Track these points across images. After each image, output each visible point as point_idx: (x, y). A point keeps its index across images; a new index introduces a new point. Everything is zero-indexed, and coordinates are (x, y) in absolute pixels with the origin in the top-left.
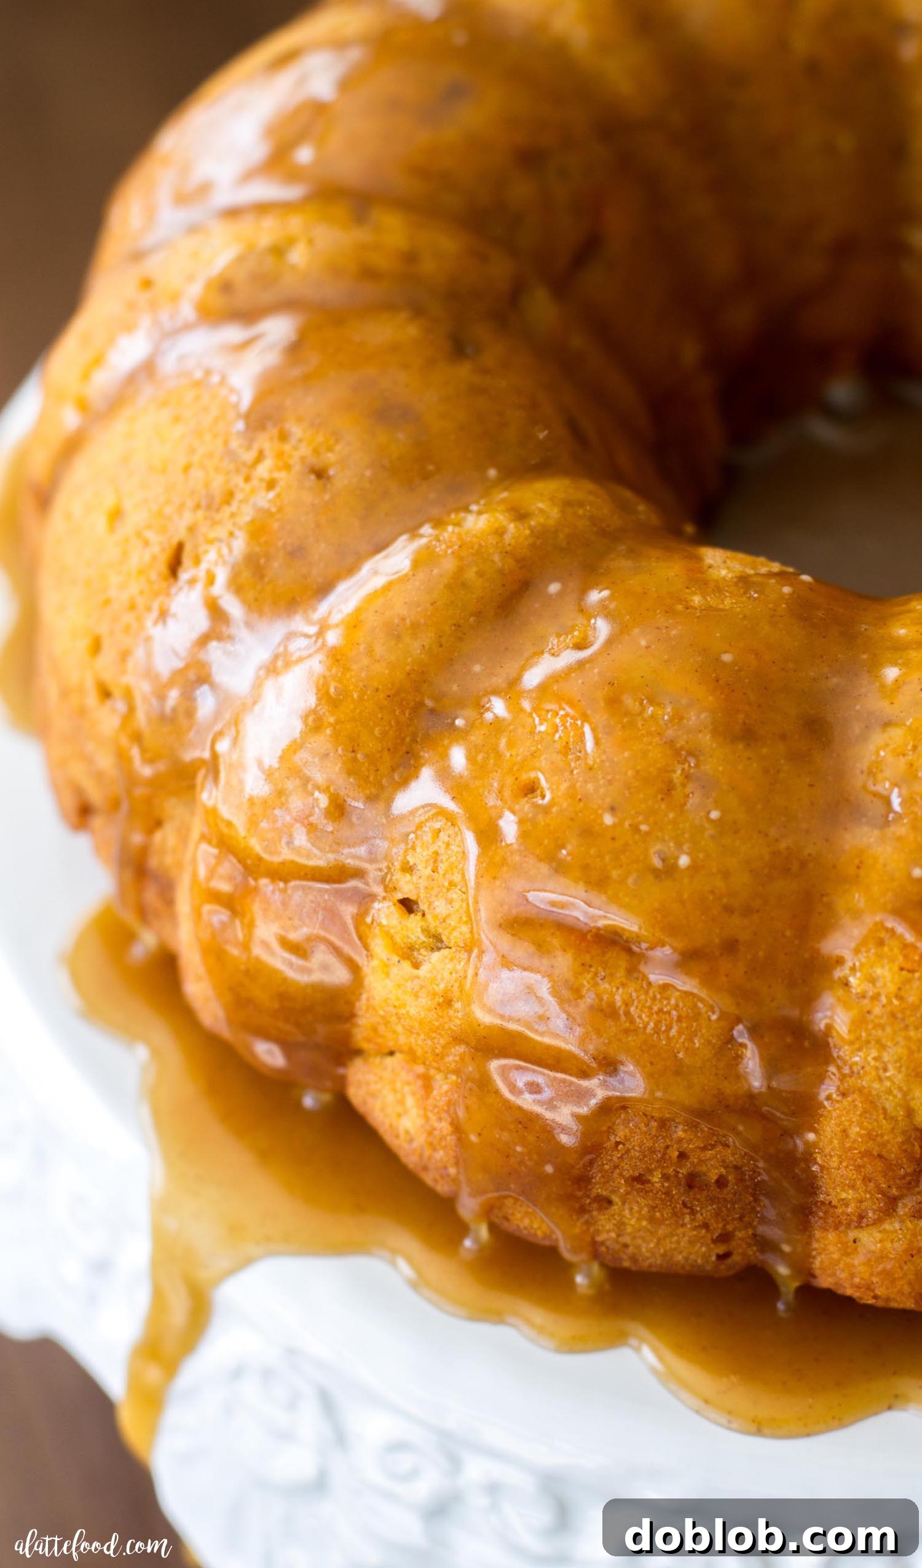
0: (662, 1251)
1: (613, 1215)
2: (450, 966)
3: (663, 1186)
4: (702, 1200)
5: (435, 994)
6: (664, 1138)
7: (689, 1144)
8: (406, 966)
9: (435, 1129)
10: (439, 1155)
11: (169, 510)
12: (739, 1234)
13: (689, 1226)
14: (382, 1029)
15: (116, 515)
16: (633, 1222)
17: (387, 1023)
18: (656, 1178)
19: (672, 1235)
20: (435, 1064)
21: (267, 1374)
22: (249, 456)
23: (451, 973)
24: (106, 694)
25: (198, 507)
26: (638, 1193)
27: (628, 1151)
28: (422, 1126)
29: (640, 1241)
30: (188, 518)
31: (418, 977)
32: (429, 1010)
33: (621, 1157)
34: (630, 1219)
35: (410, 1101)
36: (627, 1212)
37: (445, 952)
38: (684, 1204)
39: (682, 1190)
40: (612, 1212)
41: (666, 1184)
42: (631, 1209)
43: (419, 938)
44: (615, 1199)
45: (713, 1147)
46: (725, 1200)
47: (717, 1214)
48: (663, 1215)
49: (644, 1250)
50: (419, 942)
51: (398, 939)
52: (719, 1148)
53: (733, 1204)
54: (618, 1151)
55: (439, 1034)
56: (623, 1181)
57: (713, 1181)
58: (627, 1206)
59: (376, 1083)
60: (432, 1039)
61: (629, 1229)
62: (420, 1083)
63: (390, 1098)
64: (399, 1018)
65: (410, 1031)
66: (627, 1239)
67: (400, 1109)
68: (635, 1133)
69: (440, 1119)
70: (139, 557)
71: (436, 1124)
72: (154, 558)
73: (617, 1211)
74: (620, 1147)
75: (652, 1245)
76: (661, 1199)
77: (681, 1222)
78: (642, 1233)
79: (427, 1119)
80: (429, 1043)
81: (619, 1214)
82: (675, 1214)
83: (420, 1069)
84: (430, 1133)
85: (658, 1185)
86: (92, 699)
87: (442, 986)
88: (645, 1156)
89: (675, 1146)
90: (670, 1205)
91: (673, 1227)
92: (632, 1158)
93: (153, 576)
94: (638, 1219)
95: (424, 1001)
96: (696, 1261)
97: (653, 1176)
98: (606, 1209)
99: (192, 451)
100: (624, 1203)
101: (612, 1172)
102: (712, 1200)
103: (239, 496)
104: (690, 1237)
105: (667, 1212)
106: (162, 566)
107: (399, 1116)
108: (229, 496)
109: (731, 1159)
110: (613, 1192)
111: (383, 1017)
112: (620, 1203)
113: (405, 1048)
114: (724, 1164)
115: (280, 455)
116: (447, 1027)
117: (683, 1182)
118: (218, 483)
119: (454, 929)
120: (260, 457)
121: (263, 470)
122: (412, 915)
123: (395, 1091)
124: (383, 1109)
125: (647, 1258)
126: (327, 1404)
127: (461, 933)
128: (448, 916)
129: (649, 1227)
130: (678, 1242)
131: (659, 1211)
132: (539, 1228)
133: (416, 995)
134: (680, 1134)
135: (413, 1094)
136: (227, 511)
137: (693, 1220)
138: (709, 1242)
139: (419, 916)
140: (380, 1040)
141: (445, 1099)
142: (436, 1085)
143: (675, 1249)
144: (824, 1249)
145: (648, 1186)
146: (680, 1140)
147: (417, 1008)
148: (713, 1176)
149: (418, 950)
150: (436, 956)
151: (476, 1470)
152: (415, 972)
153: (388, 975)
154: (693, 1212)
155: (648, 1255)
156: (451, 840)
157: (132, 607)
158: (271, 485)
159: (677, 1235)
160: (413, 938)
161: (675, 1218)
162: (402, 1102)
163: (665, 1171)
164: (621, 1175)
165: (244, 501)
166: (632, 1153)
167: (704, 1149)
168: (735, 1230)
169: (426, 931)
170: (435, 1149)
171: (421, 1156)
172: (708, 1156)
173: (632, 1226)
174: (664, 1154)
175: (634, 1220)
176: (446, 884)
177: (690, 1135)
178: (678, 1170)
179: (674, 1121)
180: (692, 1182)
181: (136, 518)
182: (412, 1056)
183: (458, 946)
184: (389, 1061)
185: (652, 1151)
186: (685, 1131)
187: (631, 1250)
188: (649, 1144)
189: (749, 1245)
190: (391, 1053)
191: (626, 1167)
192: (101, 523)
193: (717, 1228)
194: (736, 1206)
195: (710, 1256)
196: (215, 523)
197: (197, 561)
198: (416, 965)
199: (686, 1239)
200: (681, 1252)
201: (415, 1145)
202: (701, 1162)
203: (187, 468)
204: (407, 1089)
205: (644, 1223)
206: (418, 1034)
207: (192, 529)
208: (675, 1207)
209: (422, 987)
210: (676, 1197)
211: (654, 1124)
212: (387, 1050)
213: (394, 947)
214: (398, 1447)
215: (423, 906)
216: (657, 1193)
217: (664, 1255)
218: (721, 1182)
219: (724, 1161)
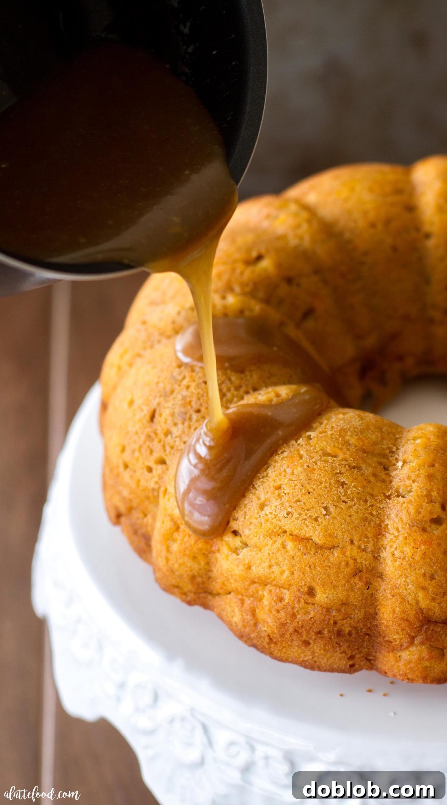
0: (329, 663)
1: (310, 649)
2: (250, 553)
3: (328, 635)
4: (343, 641)
5: (245, 564)
6: (328, 615)
7: (337, 618)
8: (234, 555)
9: (245, 619)
10: (247, 629)
11: (150, 398)
12: (358, 656)
13: (338, 652)
14: (226, 583)
15: (131, 403)
16: (318, 651)
17: (228, 580)
18: (326, 632)
19: (332, 656)
20: (245, 594)
21: (183, 719)
22: (180, 378)
23: (250, 556)
24: (126, 466)
25: (161, 396)
26: (319, 638)
27: (315, 621)
28: (241, 619)
29: (321, 660)
30: (157, 400)
31: (238, 559)
32: (242, 571)
33: (313, 624)
34: (317, 650)
35: (236, 610)
36: (315, 647)
37: (248, 548)
38: (337, 643)
39: (335, 636)
40: (310, 647)
41: (330, 634)
42: (317, 646)
43: (239, 544)
44: (311, 642)
45: (346, 619)
46: (352, 641)
47: (349, 647)
48: (329, 648)
49: (322, 663)
50: (239, 546)
51: (232, 546)
52: (349, 619)
53: (355, 643)
54: (311, 621)
55: (247, 580)
56: (313, 634)
57: (347, 633)
58: (315, 645)
59: (224, 605)
60: (244, 583)
61: (317, 654)
62: (240, 602)
63: (229, 610)
64: (232, 576)
65: (236, 581)
66: (316, 659)
67: (233, 614)
68: (317, 614)
69: (247, 615)
70: (139, 415)
71: (246, 617)
72: (145, 415)
73: (312, 647)
74: (312, 619)
75: (325, 661)
76: (328, 641)
77: (335, 651)
78: (321, 656)
79: (242, 615)
80: (243, 584)
81: (313, 648)
82: (333, 647)
83: (240, 597)
84: (243, 621)
85: (326, 635)
86: (121, 468)
87: (247, 561)
88: (321, 623)
89: (332, 618)
90: (331, 643)
91: (333, 653)
92: (317, 624)
93: (145, 421)
94: (320, 650)
95: (241, 567)
96: (342, 668)
97: (325, 631)
98: (308, 646)
99: (159, 377)
100: (314, 643)
101: (310, 630)
102: (347, 641)
103: (176, 391)
104: (339, 657)
105: (330, 646)
106: (148, 417)
107: (233, 617)
108: (172, 392)
109: (353, 624)
110: (310, 638)
111: (226, 577)
112: (313, 644)
113: (235, 589)
114: (350, 626)
115: (191, 377)
116: (249, 577)
117: (336, 633)
118: (168, 388)
119: (251, 539)
120: (184, 378)
121: (185, 382)
122: (237, 537)
123: (231, 607)
124: (226, 615)
125: (324, 667)
126: (205, 729)
127: (254, 541)
128: (250, 535)
129: (324, 653)
130: (335, 659)
131: (327, 646)
132: (284, 656)
133: (238, 566)
134: (334, 613)
135: (237, 606)
136: (172, 397)
137: (340, 649)
138: (346, 659)
139: (239, 537)
140: (225, 588)
141: (249, 607)
142: (245, 602)
143: (333, 662)
144: (389, 660)
145: (323, 636)
146: (334, 616)
147: (238, 571)
148: (347, 631)
149: (239, 549)
150: (245, 550)
151: (261, 750)
152: (238, 557)
153: (228, 559)
154: (340, 646)
155: (324, 665)
156: (251, 507)
157: (137, 433)
158: (188, 387)
159: (334, 656)
160: (237, 545)
161: (333, 649)
162: (233, 611)
163: (329, 629)
164: (313, 631)
165: (178, 393)
166: (317, 622)
167: (343, 619)
168: (356, 653)
169: (242, 542)
170: (245, 628)
171: (240, 632)
172: (345, 622)
173: (318, 653)
174: (328, 622)
175: (318, 650)
176: (249, 523)
177: (337, 614)
178: (334, 628)
179: (332, 609)
180: (339, 633)
181: (138, 402)
182: (237, 592)
183: (253, 546)
184: (229, 596)
185: (324, 621)
186: (336, 612)
187: (318, 663)
188: (323, 618)
189: (362, 661)
190: (230, 593)
191: (315, 628)
192: (125, 405)
193: (349, 653)
194: (356, 644)
195: (347, 665)
196: (167, 401)
197: (161, 415)
198: (238, 555)
199: (338, 658)
200: (336, 664)
201: (239, 627)
202: (342, 625)
203: (157, 383)
204: (235, 605)
205: (322, 651)
206: (239, 581)
207: (159, 404)
208: (333, 644)
209: (240, 562)
210: (333, 640)
211: (324, 610)
212: (228, 592)
213: (230, 549)
214: (232, 744)
215: (241, 532)
216: (326, 638)
217: (330, 665)
218: (350, 634)
219: (350, 624)
